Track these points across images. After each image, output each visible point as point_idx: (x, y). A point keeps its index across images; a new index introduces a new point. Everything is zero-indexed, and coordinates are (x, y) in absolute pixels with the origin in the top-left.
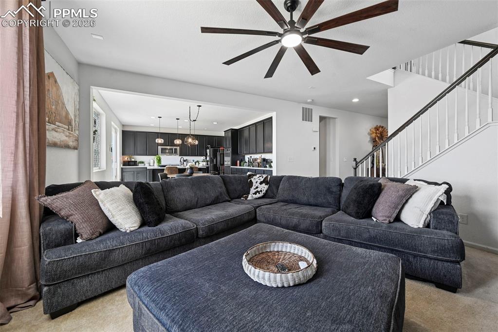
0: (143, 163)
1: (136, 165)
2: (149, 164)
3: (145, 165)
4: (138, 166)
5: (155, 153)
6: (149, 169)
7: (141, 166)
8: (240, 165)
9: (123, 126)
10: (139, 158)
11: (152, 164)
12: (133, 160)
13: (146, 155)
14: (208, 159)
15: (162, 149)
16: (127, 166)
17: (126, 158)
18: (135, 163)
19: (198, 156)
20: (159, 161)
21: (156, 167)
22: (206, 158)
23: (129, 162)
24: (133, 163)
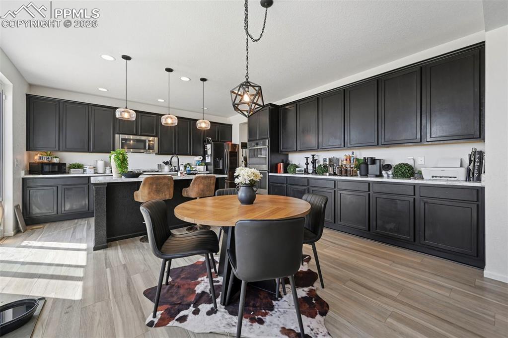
0: (79, 166)
1: (65, 173)
2: (95, 169)
3: (84, 171)
4: (68, 173)
5: (108, 149)
6: (95, 184)
7: (74, 173)
8: (286, 171)
9: (31, 86)
10: (71, 158)
11: (100, 170)
12: (56, 161)
13: (88, 151)
14: (208, 160)
15: (123, 139)
16: (39, 174)
17: (37, 157)
18: (61, 168)
19: (190, 155)
20: (123, 162)
21: (115, 177)
22: (204, 159)
23: (43, 164)
24: (56, 169)
